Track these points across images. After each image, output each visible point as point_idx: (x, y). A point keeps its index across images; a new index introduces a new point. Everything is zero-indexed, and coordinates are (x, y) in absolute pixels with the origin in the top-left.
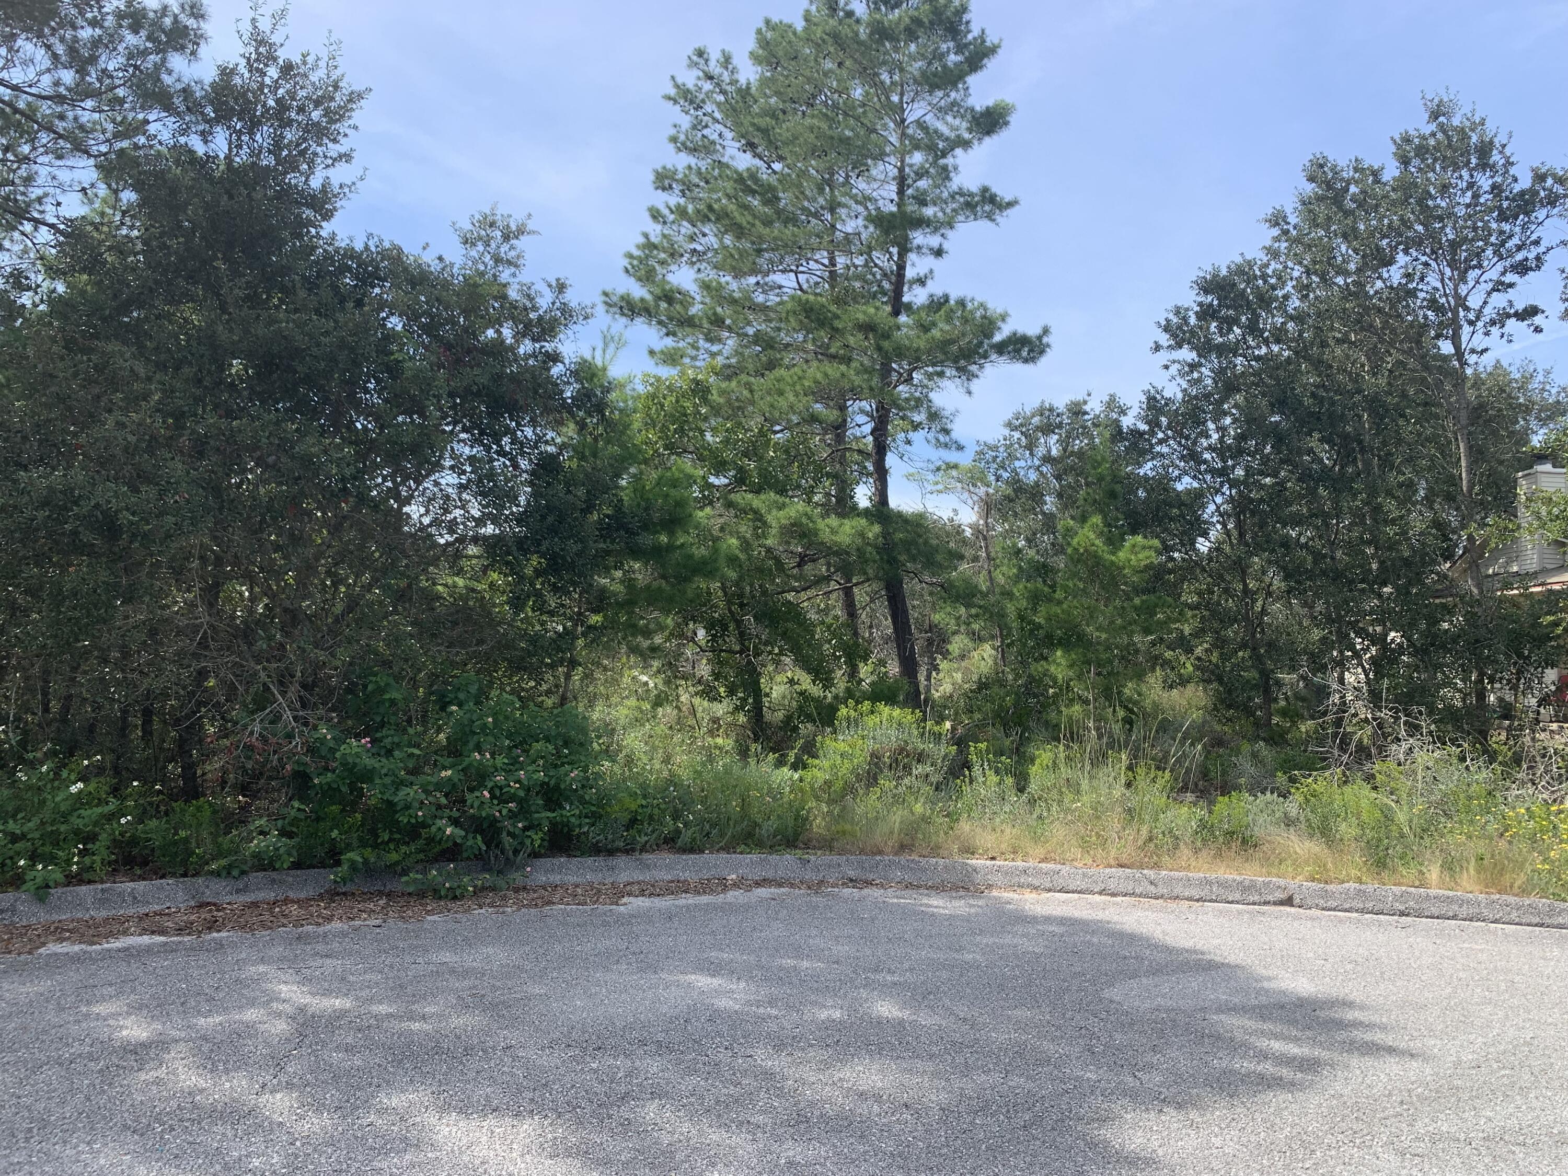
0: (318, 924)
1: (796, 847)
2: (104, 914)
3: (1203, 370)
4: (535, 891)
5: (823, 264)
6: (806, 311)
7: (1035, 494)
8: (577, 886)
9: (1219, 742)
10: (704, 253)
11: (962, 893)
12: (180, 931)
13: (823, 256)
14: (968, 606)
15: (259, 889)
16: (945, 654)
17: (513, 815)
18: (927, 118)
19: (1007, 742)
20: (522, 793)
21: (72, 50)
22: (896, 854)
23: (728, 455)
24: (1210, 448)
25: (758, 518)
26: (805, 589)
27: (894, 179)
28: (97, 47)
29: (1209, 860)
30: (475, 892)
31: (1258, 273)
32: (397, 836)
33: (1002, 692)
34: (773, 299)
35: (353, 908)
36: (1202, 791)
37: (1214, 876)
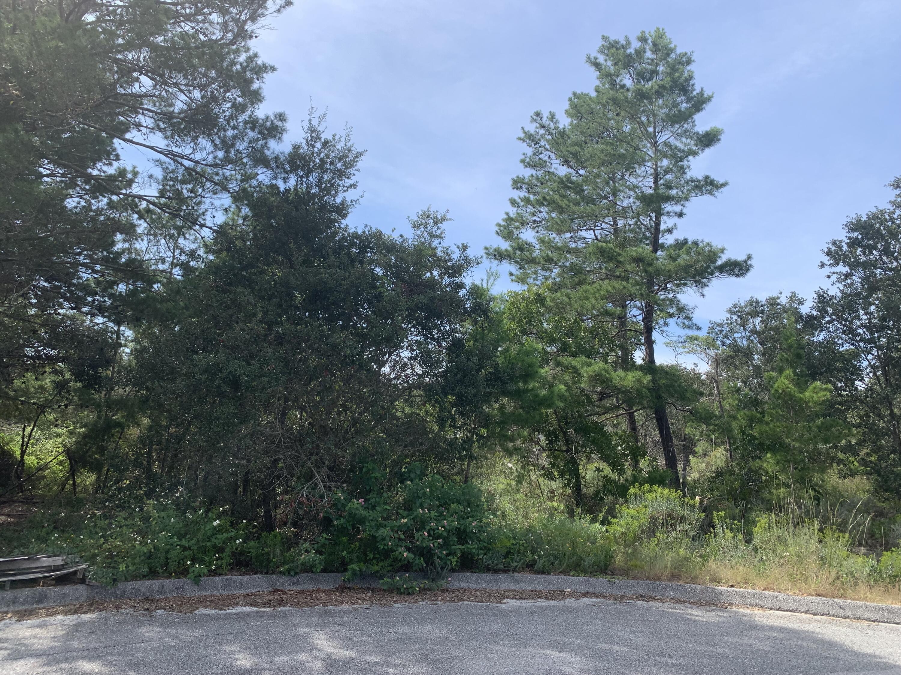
0: (336, 605)
1: (606, 574)
2: (227, 593)
3: (854, 277)
4: (453, 592)
5: (610, 224)
6: (601, 252)
7: (748, 353)
8: (477, 590)
9: (880, 514)
10: (540, 222)
11: (713, 608)
12: (265, 605)
13: (609, 220)
14: (707, 425)
15: (304, 583)
16: (694, 453)
17: (440, 547)
18: (670, 140)
19: (737, 511)
20: (445, 534)
21: (223, 142)
22: (670, 580)
23: (556, 335)
24: (862, 326)
25: (576, 371)
26: (604, 414)
27: (651, 175)
28: (235, 140)
29: (880, 594)
30: (420, 591)
31: (888, 218)
32: (377, 556)
33: (732, 478)
34: (581, 245)
35: (354, 597)
36: (870, 547)
37: (884, 605)
